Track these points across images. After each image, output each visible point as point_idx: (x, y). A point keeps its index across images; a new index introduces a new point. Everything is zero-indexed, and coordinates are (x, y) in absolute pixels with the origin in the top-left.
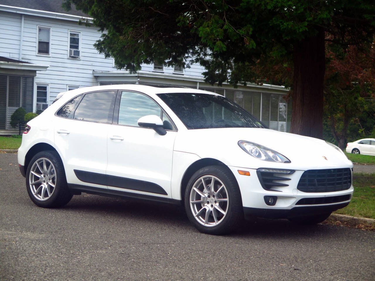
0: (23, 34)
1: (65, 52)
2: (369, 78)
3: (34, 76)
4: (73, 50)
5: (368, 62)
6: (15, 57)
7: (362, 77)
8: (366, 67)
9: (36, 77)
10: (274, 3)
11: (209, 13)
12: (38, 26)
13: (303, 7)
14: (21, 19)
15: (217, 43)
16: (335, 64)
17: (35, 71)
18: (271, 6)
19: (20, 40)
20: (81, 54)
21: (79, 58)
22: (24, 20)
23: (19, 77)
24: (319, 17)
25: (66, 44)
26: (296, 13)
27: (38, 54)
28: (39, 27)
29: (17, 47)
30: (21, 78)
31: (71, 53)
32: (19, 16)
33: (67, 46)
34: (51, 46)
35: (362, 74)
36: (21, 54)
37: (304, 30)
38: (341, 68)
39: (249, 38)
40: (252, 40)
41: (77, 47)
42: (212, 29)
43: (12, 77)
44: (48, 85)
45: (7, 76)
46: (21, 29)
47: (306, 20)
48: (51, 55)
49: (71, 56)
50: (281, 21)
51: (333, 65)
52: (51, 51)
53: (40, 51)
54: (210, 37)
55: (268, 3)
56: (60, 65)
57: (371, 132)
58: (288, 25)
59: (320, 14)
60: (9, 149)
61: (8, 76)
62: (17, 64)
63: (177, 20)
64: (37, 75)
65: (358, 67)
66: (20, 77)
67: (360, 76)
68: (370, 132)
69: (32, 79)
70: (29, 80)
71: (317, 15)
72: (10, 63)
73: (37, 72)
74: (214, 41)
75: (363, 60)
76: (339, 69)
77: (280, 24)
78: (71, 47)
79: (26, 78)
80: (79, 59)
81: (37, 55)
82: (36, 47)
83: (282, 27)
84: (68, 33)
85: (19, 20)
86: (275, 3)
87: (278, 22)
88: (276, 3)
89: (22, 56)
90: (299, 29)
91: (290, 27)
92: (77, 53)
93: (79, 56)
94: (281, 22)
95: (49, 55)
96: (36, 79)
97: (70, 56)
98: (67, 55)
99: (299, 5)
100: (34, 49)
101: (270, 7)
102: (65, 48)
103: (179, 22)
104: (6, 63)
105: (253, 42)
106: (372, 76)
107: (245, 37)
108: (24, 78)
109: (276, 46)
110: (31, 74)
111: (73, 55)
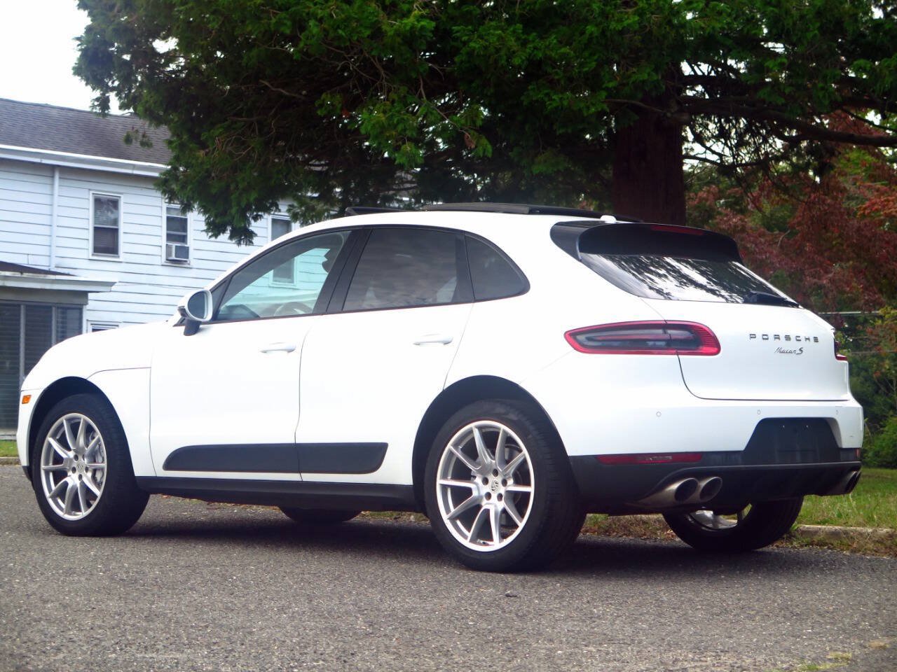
0: (57, 211)
1: (156, 250)
2: (848, 283)
3: (83, 305)
4: (174, 245)
5: (845, 247)
6: (41, 263)
7: (832, 281)
8: (841, 260)
9: (88, 307)
10: (528, 50)
11: (386, 83)
12: (91, 192)
13: (596, 57)
14: (53, 177)
15: (403, 147)
16: (768, 255)
17: (85, 294)
18: (521, 58)
19: (51, 226)
20: (192, 254)
21: (189, 264)
22: (60, 178)
23: (48, 308)
24: (633, 79)
25: (156, 231)
26: (579, 72)
27: (93, 255)
28: (93, 194)
29: (45, 240)
30: (54, 309)
31: (168, 253)
32: (48, 171)
33: (161, 236)
34: (122, 238)
35: (830, 275)
36: (53, 256)
37: (600, 109)
38: (783, 263)
39: (476, 134)
40: (484, 137)
41: (183, 239)
42: (392, 115)
43: (31, 308)
44: (117, 326)
45: (19, 306)
46: (52, 199)
47: (604, 86)
48: (122, 256)
49: (170, 258)
50: (546, 91)
51: (764, 257)
52: (123, 247)
53: (98, 250)
54: (388, 134)
55: (514, 52)
56: (143, 279)
57: (885, 427)
58: (561, 99)
59: (634, 73)
60: (6, 456)
61: (22, 307)
62: (42, 276)
63: (317, 103)
64: (89, 302)
65: (822, 260)
66: (51, 307)
67: (826, 279)
68: (881, 426)
69: (78, 311)
70: (72, 314)
71: (629, 77)
72: (25, 275)
73: (90, 295)
74: (398, 144)
75: (834, 243)
76: (778, 265)
77: (546, 99)
78: (170, 237)
79: (64, 309)
80: (188, 266)
81: (91, 257)
82: (88, 240)
83: (550, 104)
84: (161, 207)
85: (48, 181)
86: (530, 52)
87: (540, 96)
88: (533, 51)
89: (55, 261)
90: (588, 108)
91: (565, 103)
92: (184, 252)
93: (188, 258)
94: (547, 95)
95: (119, 257)
96: (88, 312)
97: (167, 260)
98: (161, 256)
99: (586, 54)
100: (83, 244)
101: (520, 61)
102: (156, 241)
103: (321, 106)
104: (18, 274)
105: (484, 141)
106: (855, 279)
107: (466, 131)
108: (60, 310)
109: (543, 153)
110: (77, 301)
111: (173, 257)
